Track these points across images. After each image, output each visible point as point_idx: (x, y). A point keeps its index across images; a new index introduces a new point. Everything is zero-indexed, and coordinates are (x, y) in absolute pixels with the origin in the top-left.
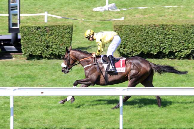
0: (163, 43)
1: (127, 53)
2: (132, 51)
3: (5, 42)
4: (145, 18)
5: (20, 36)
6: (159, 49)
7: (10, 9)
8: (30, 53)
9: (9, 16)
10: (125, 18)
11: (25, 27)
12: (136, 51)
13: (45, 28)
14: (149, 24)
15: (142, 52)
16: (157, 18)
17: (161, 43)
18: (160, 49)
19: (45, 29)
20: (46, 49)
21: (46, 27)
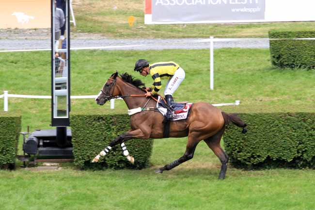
0: (303, 143)
1: (245, 160)
2: (253, 156)
3: (45, 141)
4: (273, 102)
5: (69, 132)
6: (296, 152)
7: (54, 86)
8: (86, 158)
9: (52, 99)
10: (240, 103)
11: (79, 116)
12: (259, 156)
13: (111, 119)
14: (280, 111)
15: (268, 157)
16: (293, 102)
17: (300, 144)
18: (298, 152)
19: (111, 121)
20: (112, 152)
21: (113, 116)
